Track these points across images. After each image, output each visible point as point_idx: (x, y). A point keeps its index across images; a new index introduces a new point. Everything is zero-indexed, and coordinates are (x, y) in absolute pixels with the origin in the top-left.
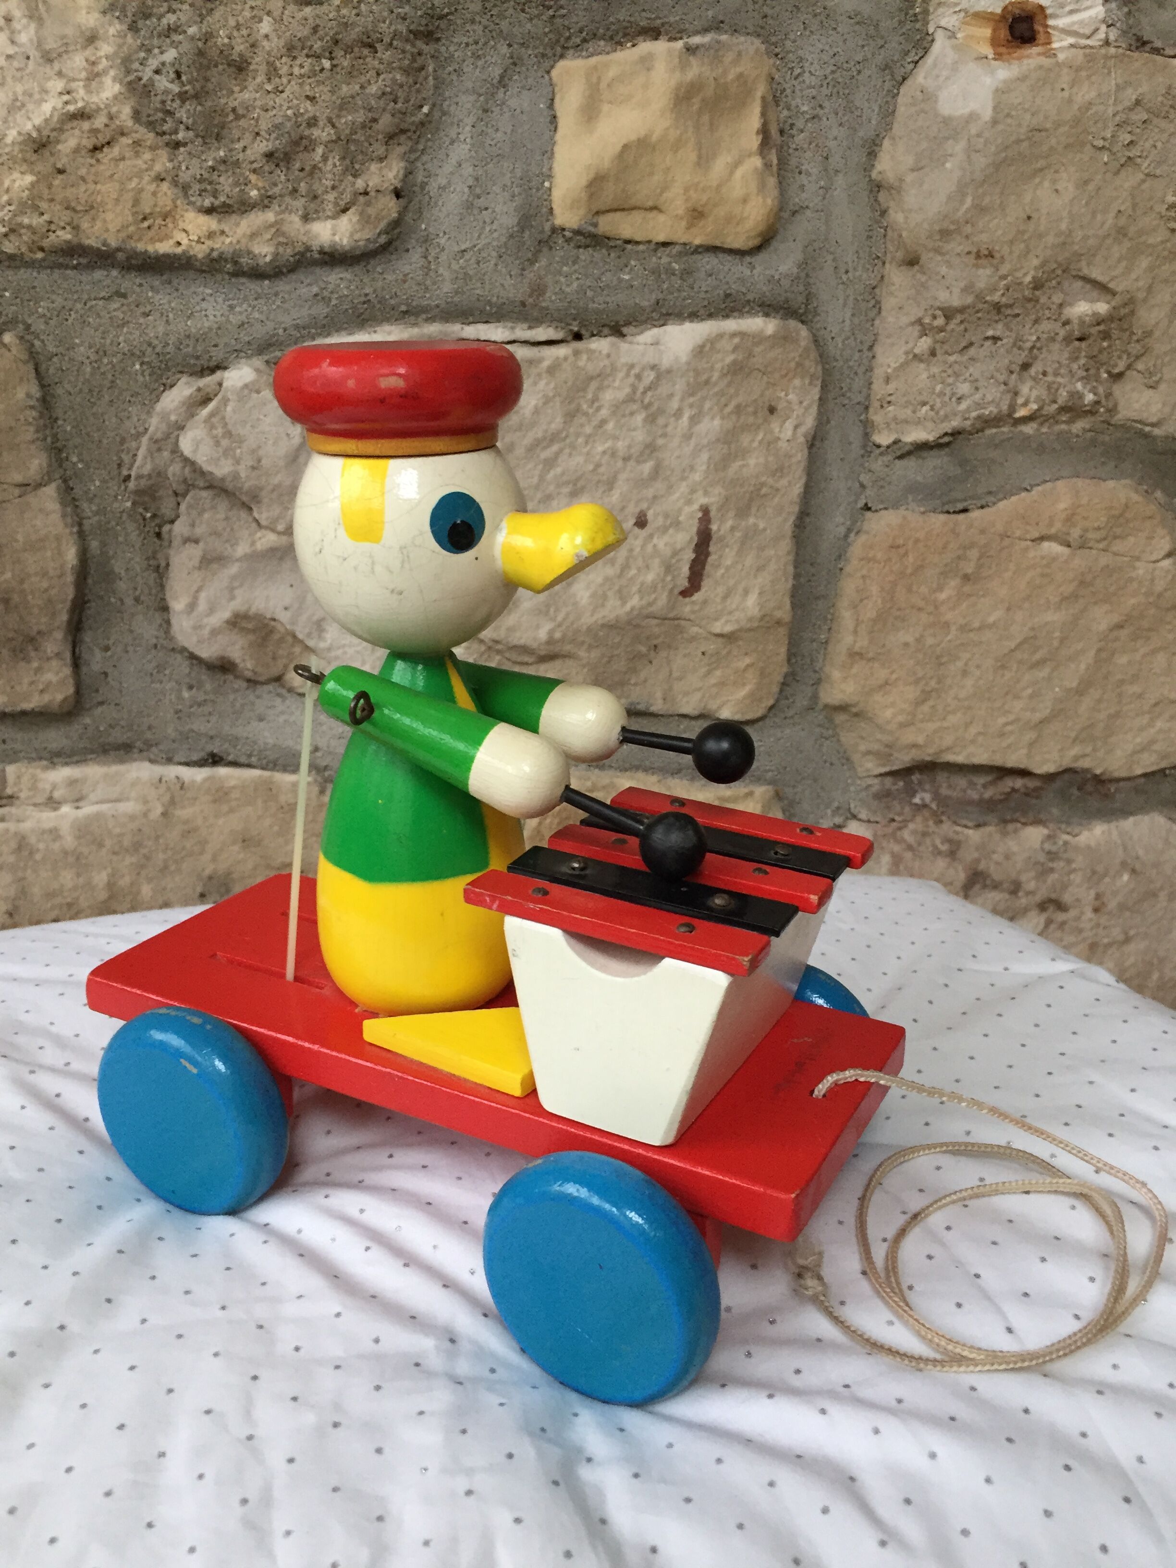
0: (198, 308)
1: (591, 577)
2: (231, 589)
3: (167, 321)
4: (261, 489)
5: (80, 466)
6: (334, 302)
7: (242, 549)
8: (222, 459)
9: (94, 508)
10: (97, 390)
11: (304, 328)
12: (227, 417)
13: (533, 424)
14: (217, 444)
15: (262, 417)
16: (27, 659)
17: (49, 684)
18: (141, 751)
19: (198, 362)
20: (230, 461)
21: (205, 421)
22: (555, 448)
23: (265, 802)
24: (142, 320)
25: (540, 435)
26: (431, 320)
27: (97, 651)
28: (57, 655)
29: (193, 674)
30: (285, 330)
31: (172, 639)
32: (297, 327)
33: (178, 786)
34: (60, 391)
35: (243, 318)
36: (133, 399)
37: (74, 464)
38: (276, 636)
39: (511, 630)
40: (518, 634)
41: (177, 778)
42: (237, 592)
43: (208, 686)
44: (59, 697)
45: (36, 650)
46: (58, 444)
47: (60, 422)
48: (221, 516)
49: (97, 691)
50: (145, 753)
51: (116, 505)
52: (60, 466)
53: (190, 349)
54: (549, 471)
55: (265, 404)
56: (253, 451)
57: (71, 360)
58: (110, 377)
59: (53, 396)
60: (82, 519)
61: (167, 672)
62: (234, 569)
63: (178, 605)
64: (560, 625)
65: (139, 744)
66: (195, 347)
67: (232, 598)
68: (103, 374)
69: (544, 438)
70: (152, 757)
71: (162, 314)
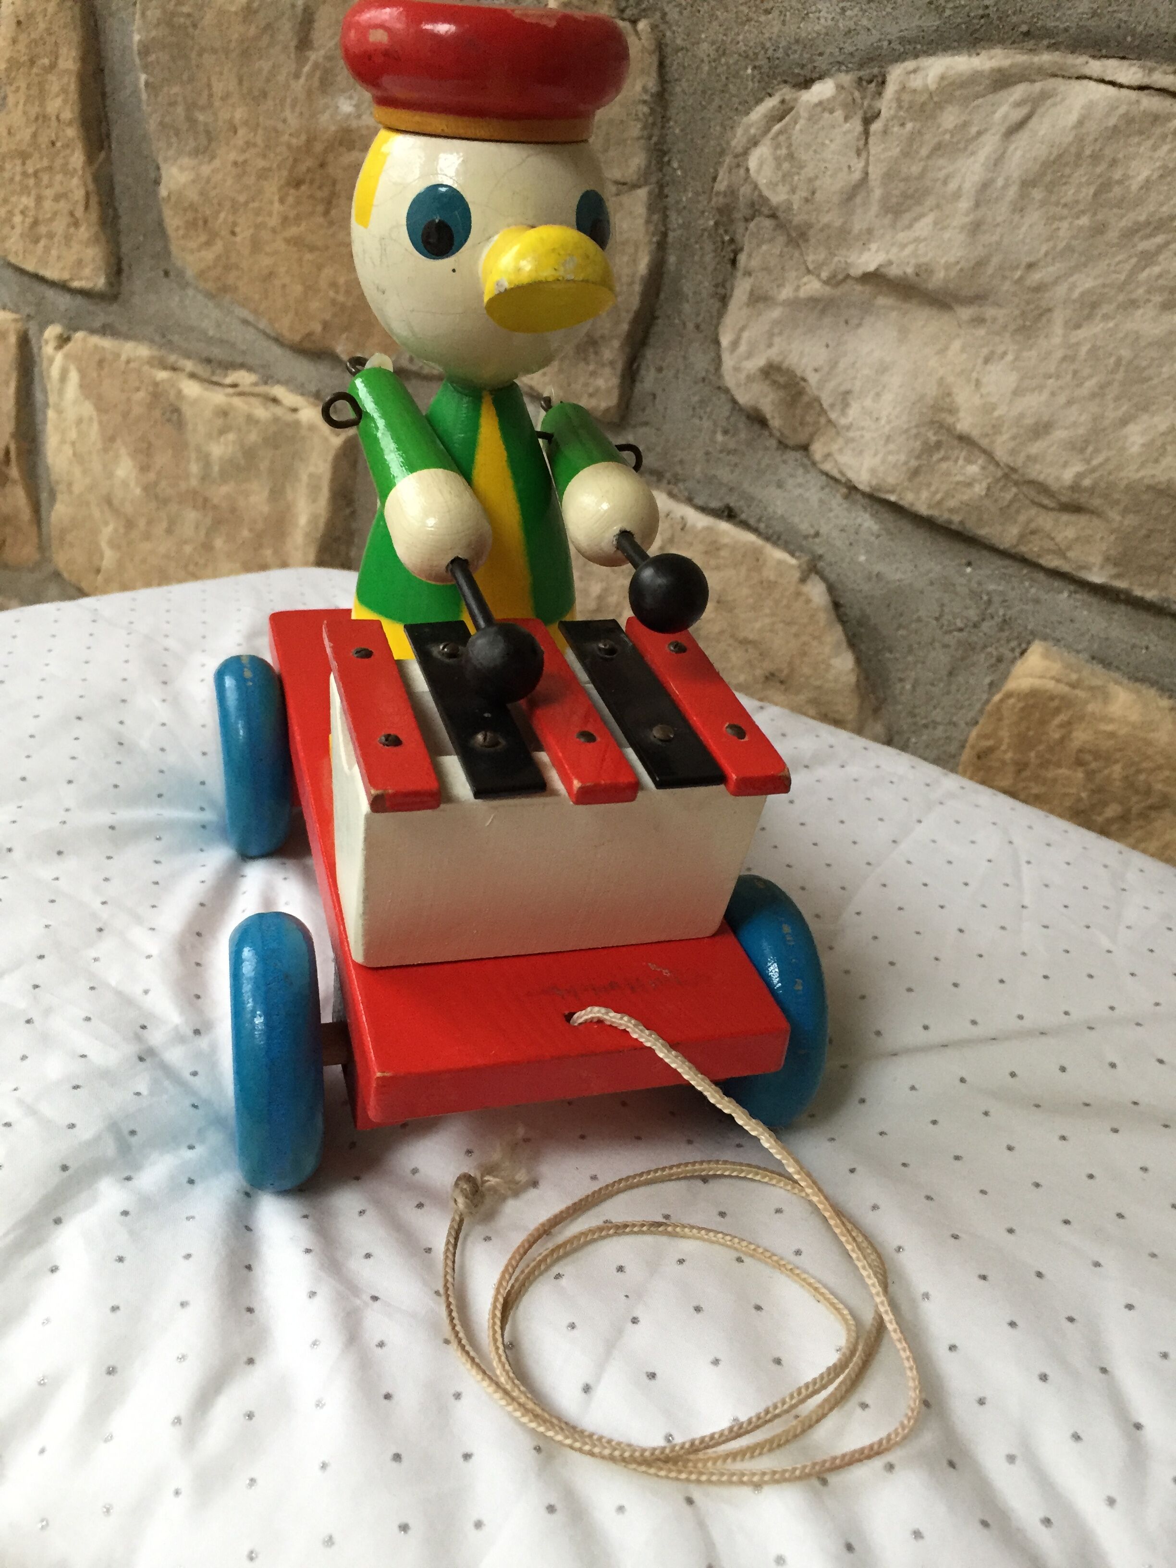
0: (814, 8)
1: (1156, 419)
2: (771, 335)
3: (784, 21)
4: (810, 226)
5: (679, 173)
6: (948, 12)
7: (786, 293)
8: (780, 184)
9: (680, 221)
10: (709, 92)
11: (909, 43)
12: (794, 137)
13: (1138, 202)
14: (779, 166)
15: (827, 142)
16: (586, 360)
17: (597, 390)
18: (669, 483)
19: (802, 72)
20: (787, 188)
21: (773, 139)
22: (1160, 239)
23: (749, 570)
24: (763, 18)
25: (1142, 218)
26: (1053, 47)
27: (653, 371)
28: (612, 363)
29: (732, 419)
30: (890, 43)
31: (720, 377)
32: (902, 40)
33: (680, 526)
34: (678, 89)
35: (851, 24)
36: (740, 108)
37: (675, 170)
38: (805, 399)
39: (1031, 459)
40: (1038, 467)
41: (682, 518)
42: (777, 340)
43: (743, 435)
44: (603, 405)
45: (596, 353)
46: (665, 148)
47: (672, 123)
48: (777, 251)
49: (644, 410)
50: (671, 486)
51: (701, 222)
52: (661, 170)
53: (797, 56)
54: (1143, 269)
55: (833, 127)
56: (810, 180)
57: (694, 56)
58: (723, 78)
59: (671, 94)
60: (667, 229)
61: (708, 410)
62: (776, 313)
63: (725, 340)
64: (1093, 470)
65: (668, 475)
66: (801, 55)
67: (770, 345)
68: (719, 75)
69: (1148, 223)
70: (675, 491)
71: (781, 12)
